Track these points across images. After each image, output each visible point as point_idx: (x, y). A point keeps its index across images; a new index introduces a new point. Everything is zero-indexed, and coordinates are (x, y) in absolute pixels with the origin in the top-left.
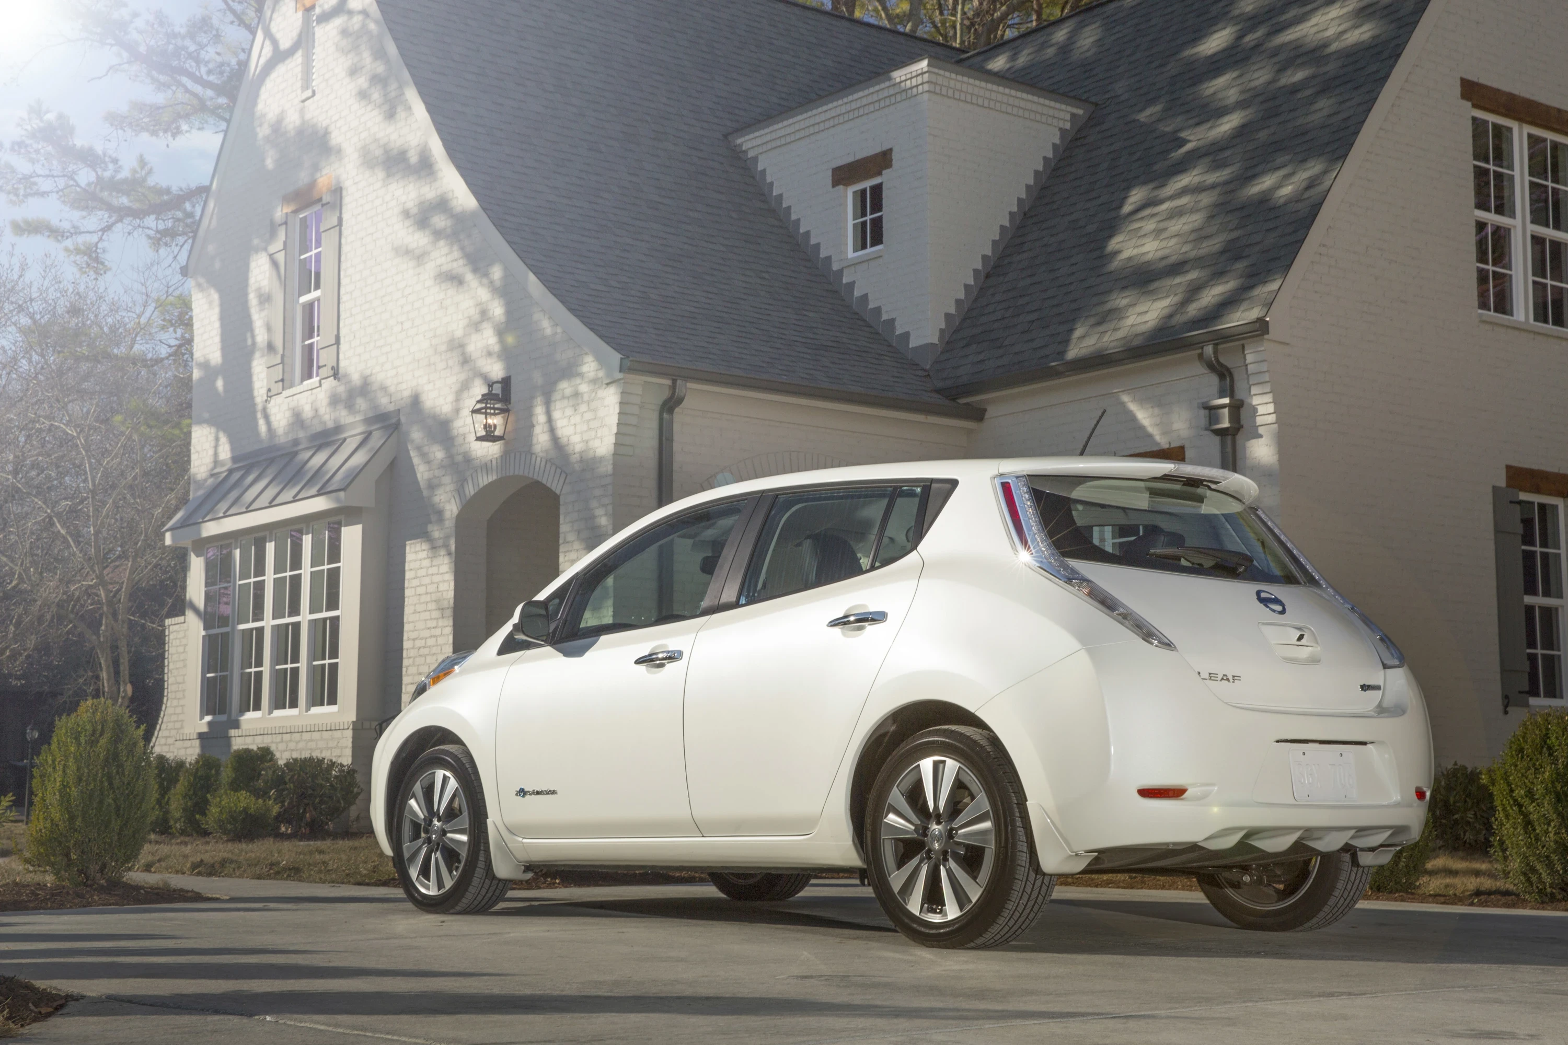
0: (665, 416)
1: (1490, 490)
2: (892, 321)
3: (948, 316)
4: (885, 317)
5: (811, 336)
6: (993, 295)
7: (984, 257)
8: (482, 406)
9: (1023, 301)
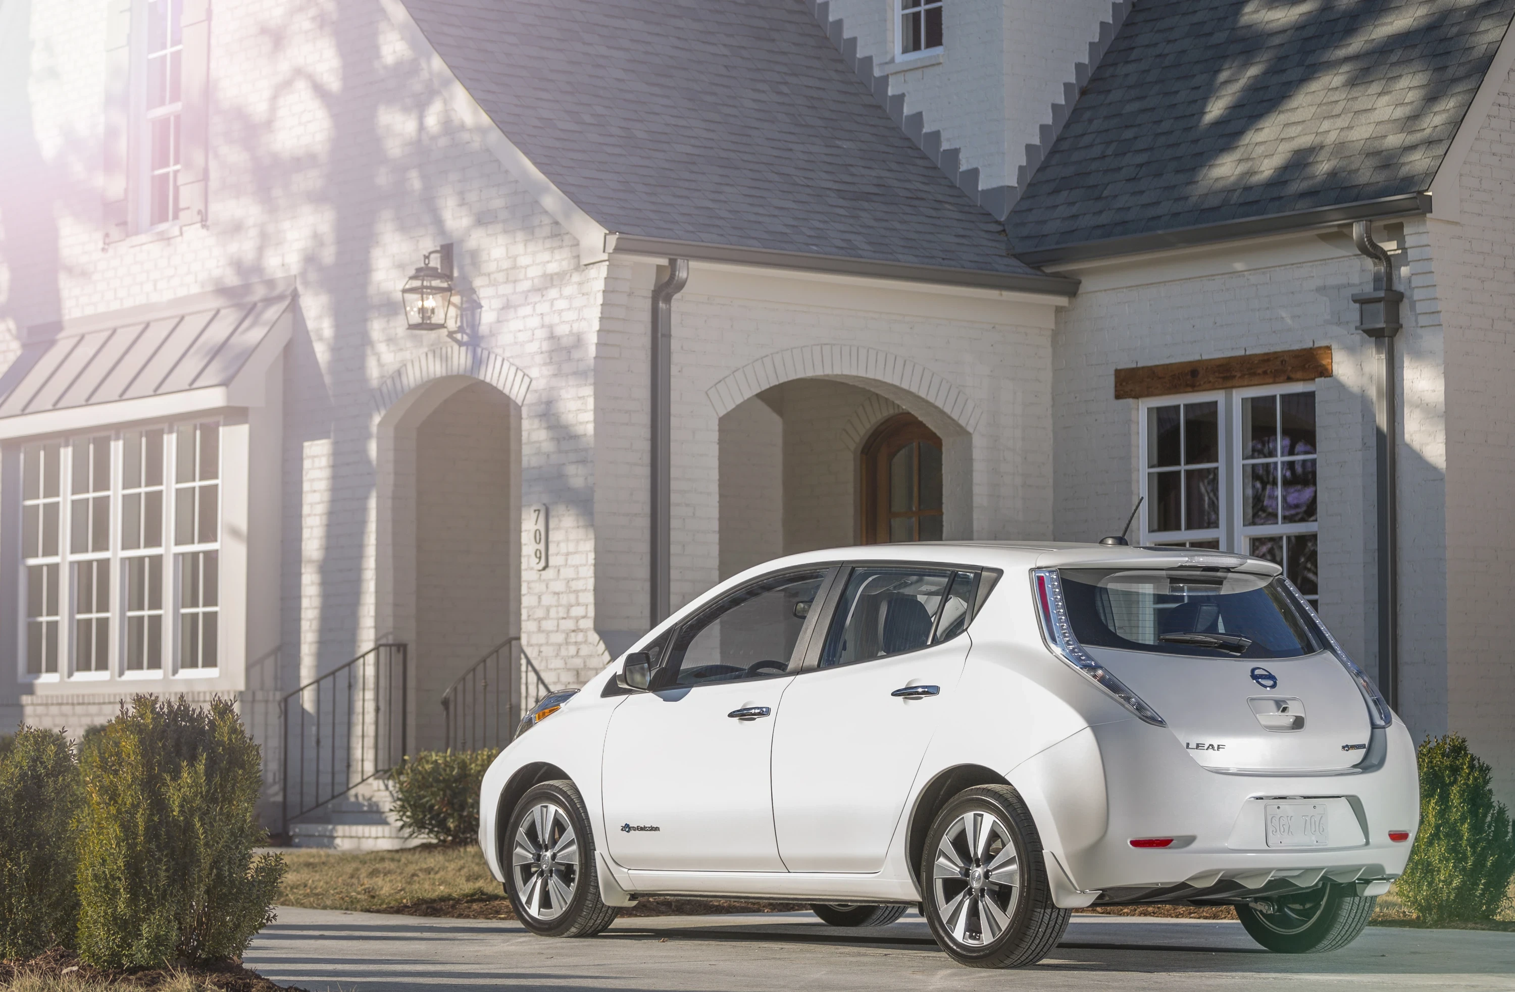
0: (662, 305)
2: (955, 152)
3: (1029, 148)
4: (945, 146)
5: (849, 179)
6: (1090, 121)
7: (1079, 67)
8: (417, 283)
9: (1129, 134)
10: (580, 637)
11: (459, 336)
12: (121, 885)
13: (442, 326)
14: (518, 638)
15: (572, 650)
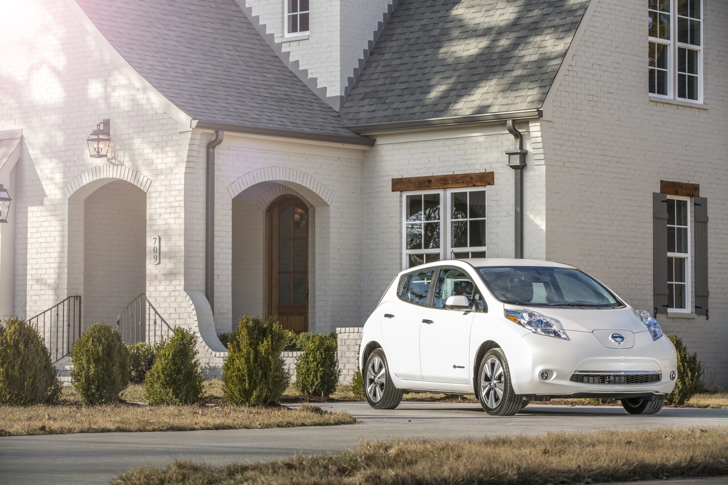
0: (211, 150)
1: (652, 195)
2: (315, 79)
3: (349, 79)
4: (310, 76)
5: (272, 91)
6: (376, 67)
7: (370, 42)
8: (96, 137)
9: (396, 74)
10: (177, 293)
11: (113, 161)
12: (246, 378)
13: (106, 156)
14: (145, 294)
15: (173, 299)
